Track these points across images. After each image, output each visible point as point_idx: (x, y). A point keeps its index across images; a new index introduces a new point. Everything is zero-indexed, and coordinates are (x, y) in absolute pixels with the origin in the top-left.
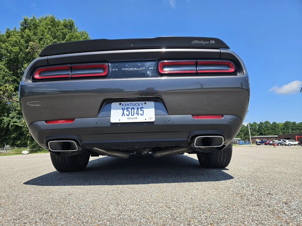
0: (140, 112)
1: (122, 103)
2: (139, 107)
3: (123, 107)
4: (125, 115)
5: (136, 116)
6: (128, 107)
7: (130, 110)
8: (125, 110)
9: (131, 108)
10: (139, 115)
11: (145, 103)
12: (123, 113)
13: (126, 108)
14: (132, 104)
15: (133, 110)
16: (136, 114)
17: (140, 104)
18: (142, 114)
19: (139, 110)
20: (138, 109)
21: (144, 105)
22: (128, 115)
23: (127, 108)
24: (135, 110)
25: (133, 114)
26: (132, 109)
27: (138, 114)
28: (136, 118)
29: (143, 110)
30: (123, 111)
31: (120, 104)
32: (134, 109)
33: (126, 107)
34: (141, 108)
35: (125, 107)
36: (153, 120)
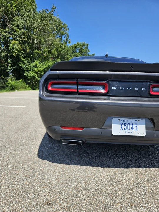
0: (135, 128)
1: (120, 119)
2: (134, 123)
3: (122, 122)
4: (123, 129)
5: (131, 130)
6: (125, 122)
7: (127, 125)
8: (123, 125)
9: (127, 124)
10: (134, 129)
11: (139, 120)
12: (122, 127)
13: (124, 124)
14: (128, 121)
15: (129, 125)
16: (132, 129)
17: (135, 121)
18: (136, 129)
19: (134, 126)
20: (133, 125)
21: (137, 122)
22: (125, 129)
23: (125, 124)
24: (131, 126)
25: (129, 129)
26: (128, 125)
27: (133, 129)
28: (132, 132)
29: (137, 126)
30: (122, 126)
31: (119, 120)
32: (130, 125)
33: (124, 123)
34: (135, 124)
35: (123, 122)
36: (144, 135)
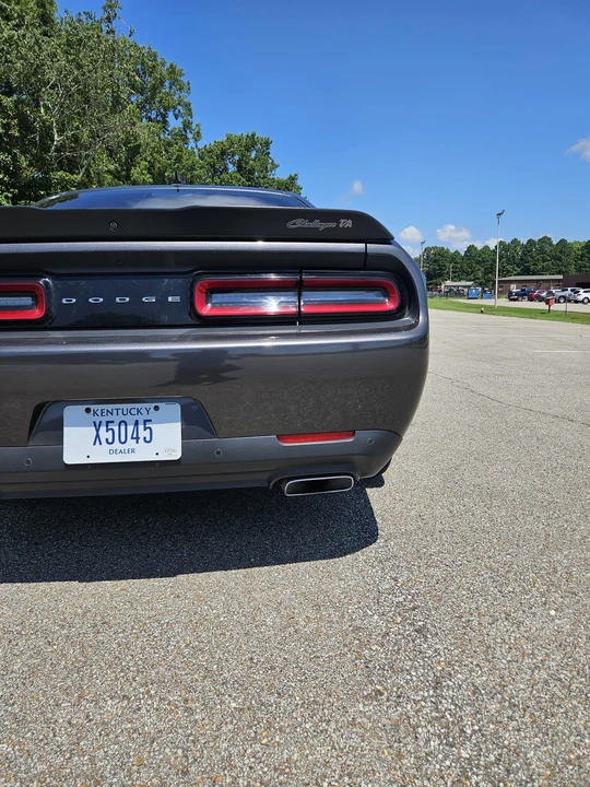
0: (143, 433)
1: (92, 407)
2: (141, 419)
3: (97, 420)
4: (103, 441)
5: (131, 443)
6: (110, 418)
7: (116, 429)
8: (103, 429)
9: (117, 422)
10: (141, 440)
11: (156, 408)
12: (98, 436)
13: (104, 423)
14: (120, 411)
15: (123, 428)
16: (132, 438)
17: (143, 411)
18: (148, 439)
19: (141, 427)
20: (137, 423)
21: (153, 415)
22: (110, 441)
23: (108, 423)
24: (130, 428)
25: (123, 440)
26: (120, 426)
27: (137, 438)
28: (133, 451)
29: (150, 428)
30: (98, 431)
31: (88, 410)
32: (126, 425)
33: (104, 420)
34: (145, 422)
35: (101, 418)
36: (177, 455)
